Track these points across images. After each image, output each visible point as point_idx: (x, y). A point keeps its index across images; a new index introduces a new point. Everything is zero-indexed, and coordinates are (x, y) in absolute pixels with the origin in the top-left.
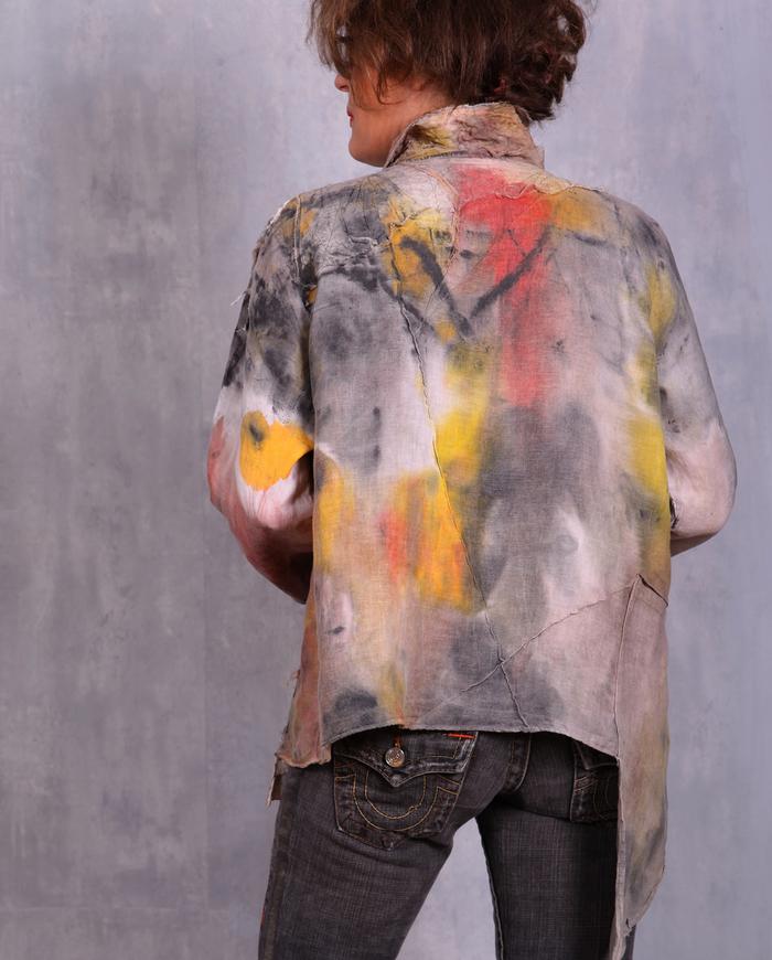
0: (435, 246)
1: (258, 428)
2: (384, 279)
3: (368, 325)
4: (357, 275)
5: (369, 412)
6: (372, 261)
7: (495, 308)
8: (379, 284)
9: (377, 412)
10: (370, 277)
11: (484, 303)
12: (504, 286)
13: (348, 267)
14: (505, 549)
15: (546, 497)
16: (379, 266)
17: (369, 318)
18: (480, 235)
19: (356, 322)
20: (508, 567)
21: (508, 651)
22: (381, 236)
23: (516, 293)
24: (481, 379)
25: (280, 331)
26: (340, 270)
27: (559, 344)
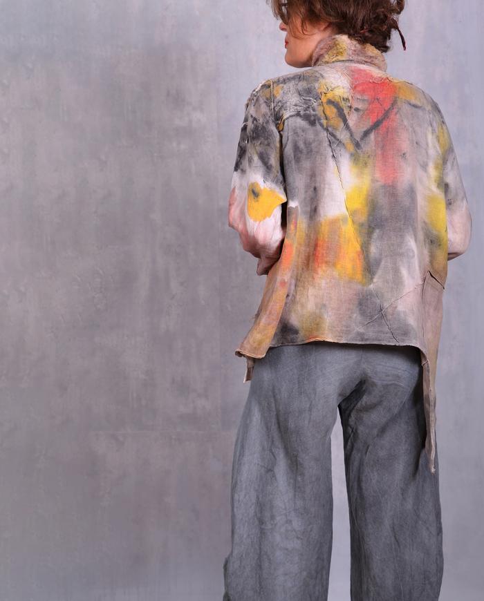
0: (343, 104)
1: (256, 190)
2: (319, 119)
3: (310, 144)
4: (307, 118)
5: (312, 189)
6: (314, 110)
7: (372, 136)
8: (317, 122)
9: (315, 189)
10: (312, 118)
11: (366, 134)
12: (376, 126)
13: (302, 113)
14: (381, 254)
15: (401, 229)
16: (317, 113)
17: (311, 141)
18: (364, 100)
19: (305, 143)
20: (383, 263)
21: (385, 305)
22: (317, 97)
23: (382, 129)
24: (367, 171)
25: (266, 142)
26: (298, 114)
27: (404, 154)
